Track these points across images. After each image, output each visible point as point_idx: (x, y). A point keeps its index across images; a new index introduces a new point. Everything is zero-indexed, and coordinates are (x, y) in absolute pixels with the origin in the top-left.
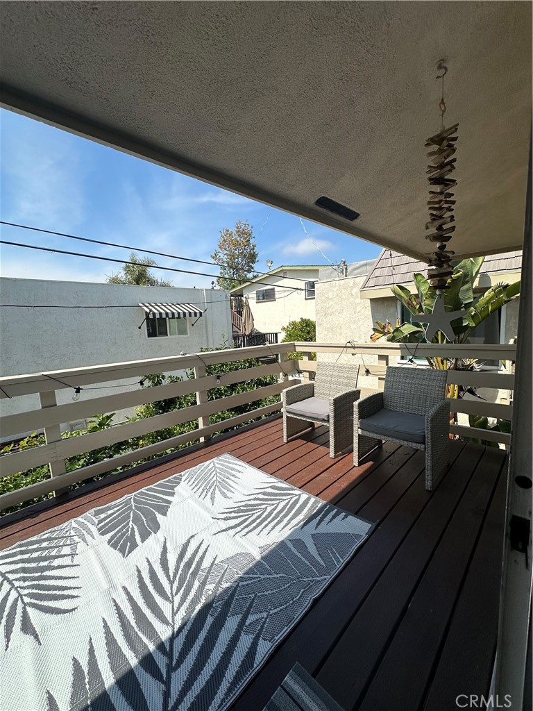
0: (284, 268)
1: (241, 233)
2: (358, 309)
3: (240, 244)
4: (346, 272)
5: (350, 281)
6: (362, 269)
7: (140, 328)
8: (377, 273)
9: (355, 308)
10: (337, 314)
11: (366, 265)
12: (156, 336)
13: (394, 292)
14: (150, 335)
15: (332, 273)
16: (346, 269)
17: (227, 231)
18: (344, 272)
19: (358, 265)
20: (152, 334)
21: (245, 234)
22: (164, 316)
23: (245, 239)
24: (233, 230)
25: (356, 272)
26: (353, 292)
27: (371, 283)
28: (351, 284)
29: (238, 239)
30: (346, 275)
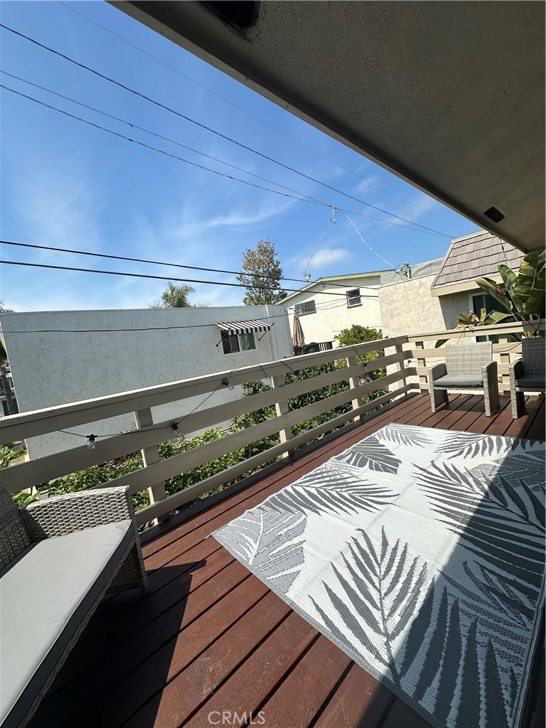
0: (323, 280)
1: (264, 251)
2: (427, 307)
3: (264, 263)
4: (410, 274)
5: (416, 282)
6: (426, 269)
7: (217, 346)
8: (447, 270)
9: (423, 307)
10: (404, 314)
11: (431, 265)
12: (230, 352)
13: (479, 284)
14: (226, 352)
15: (394, 276)
16: (410, 271)
17: (250, 251)
18: (408, 274)
19: (421, 267)
20: (227, 350)
21: (267, 252)
22: (235, 333)
23: (268, 257)
24: (255, 249)
25: (420, 273)
26: (421, 291)
27: (442, 280)
28: (417, 284)
29: (262, 258)
30: (410, 277)
